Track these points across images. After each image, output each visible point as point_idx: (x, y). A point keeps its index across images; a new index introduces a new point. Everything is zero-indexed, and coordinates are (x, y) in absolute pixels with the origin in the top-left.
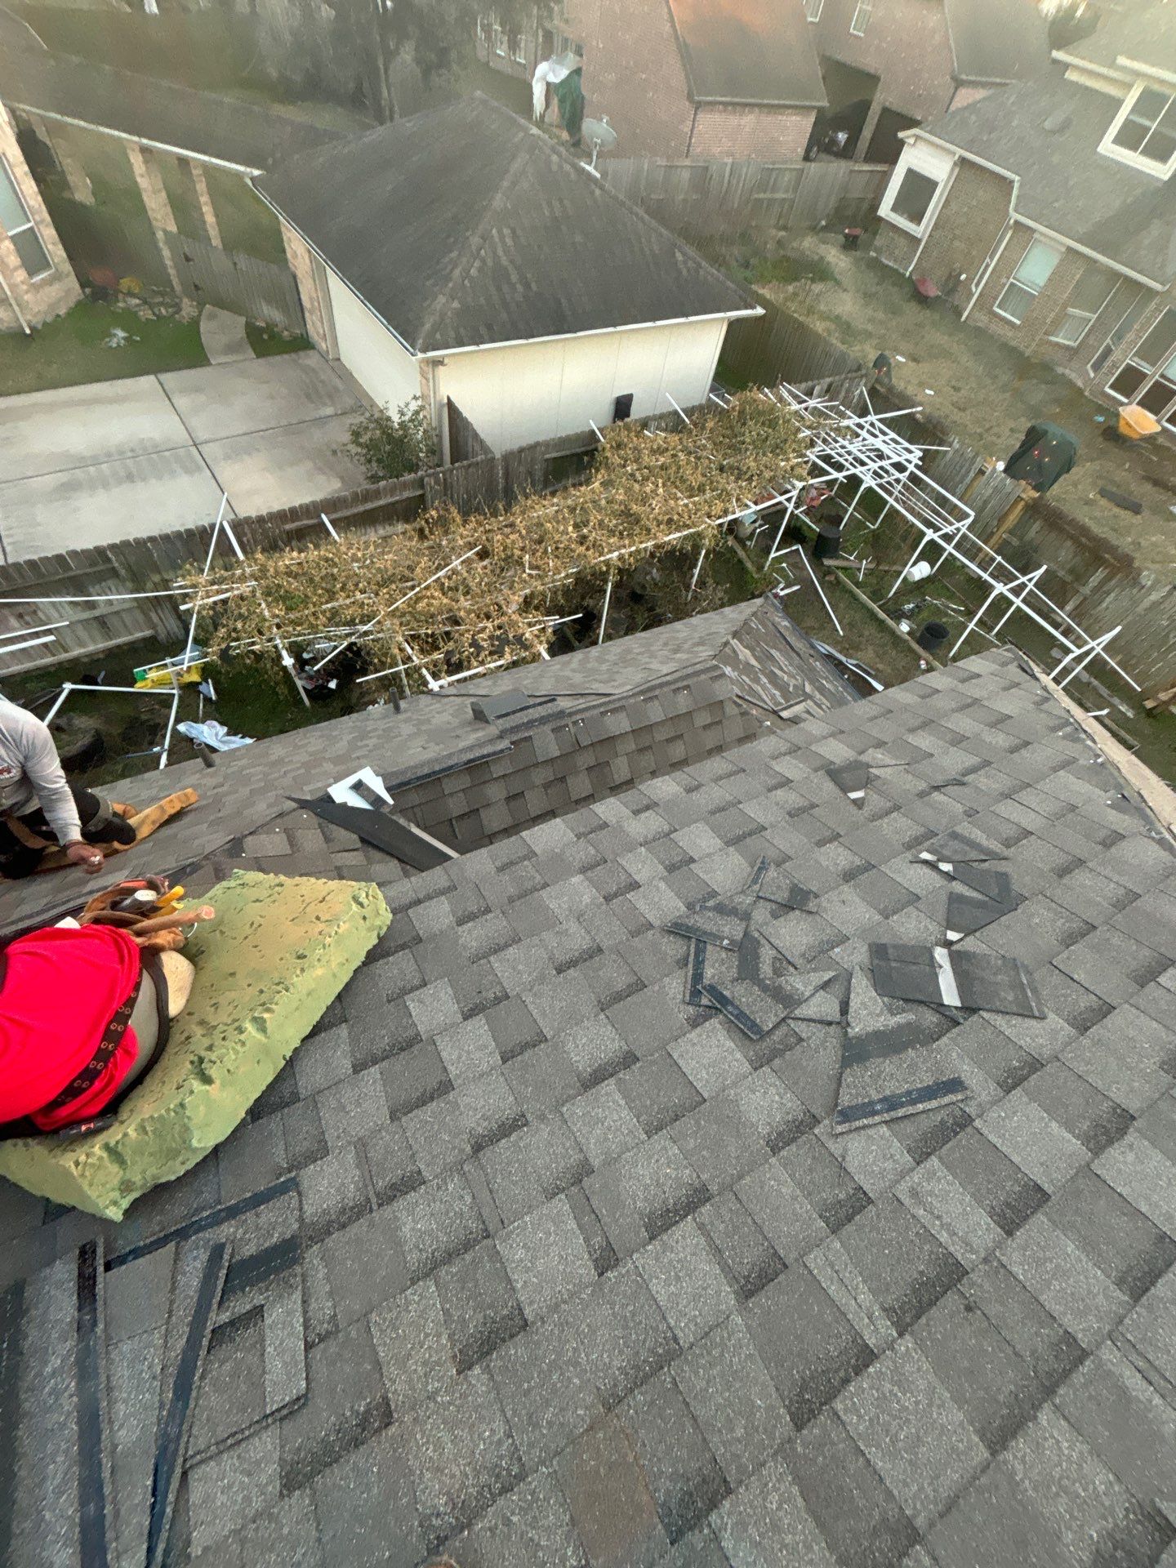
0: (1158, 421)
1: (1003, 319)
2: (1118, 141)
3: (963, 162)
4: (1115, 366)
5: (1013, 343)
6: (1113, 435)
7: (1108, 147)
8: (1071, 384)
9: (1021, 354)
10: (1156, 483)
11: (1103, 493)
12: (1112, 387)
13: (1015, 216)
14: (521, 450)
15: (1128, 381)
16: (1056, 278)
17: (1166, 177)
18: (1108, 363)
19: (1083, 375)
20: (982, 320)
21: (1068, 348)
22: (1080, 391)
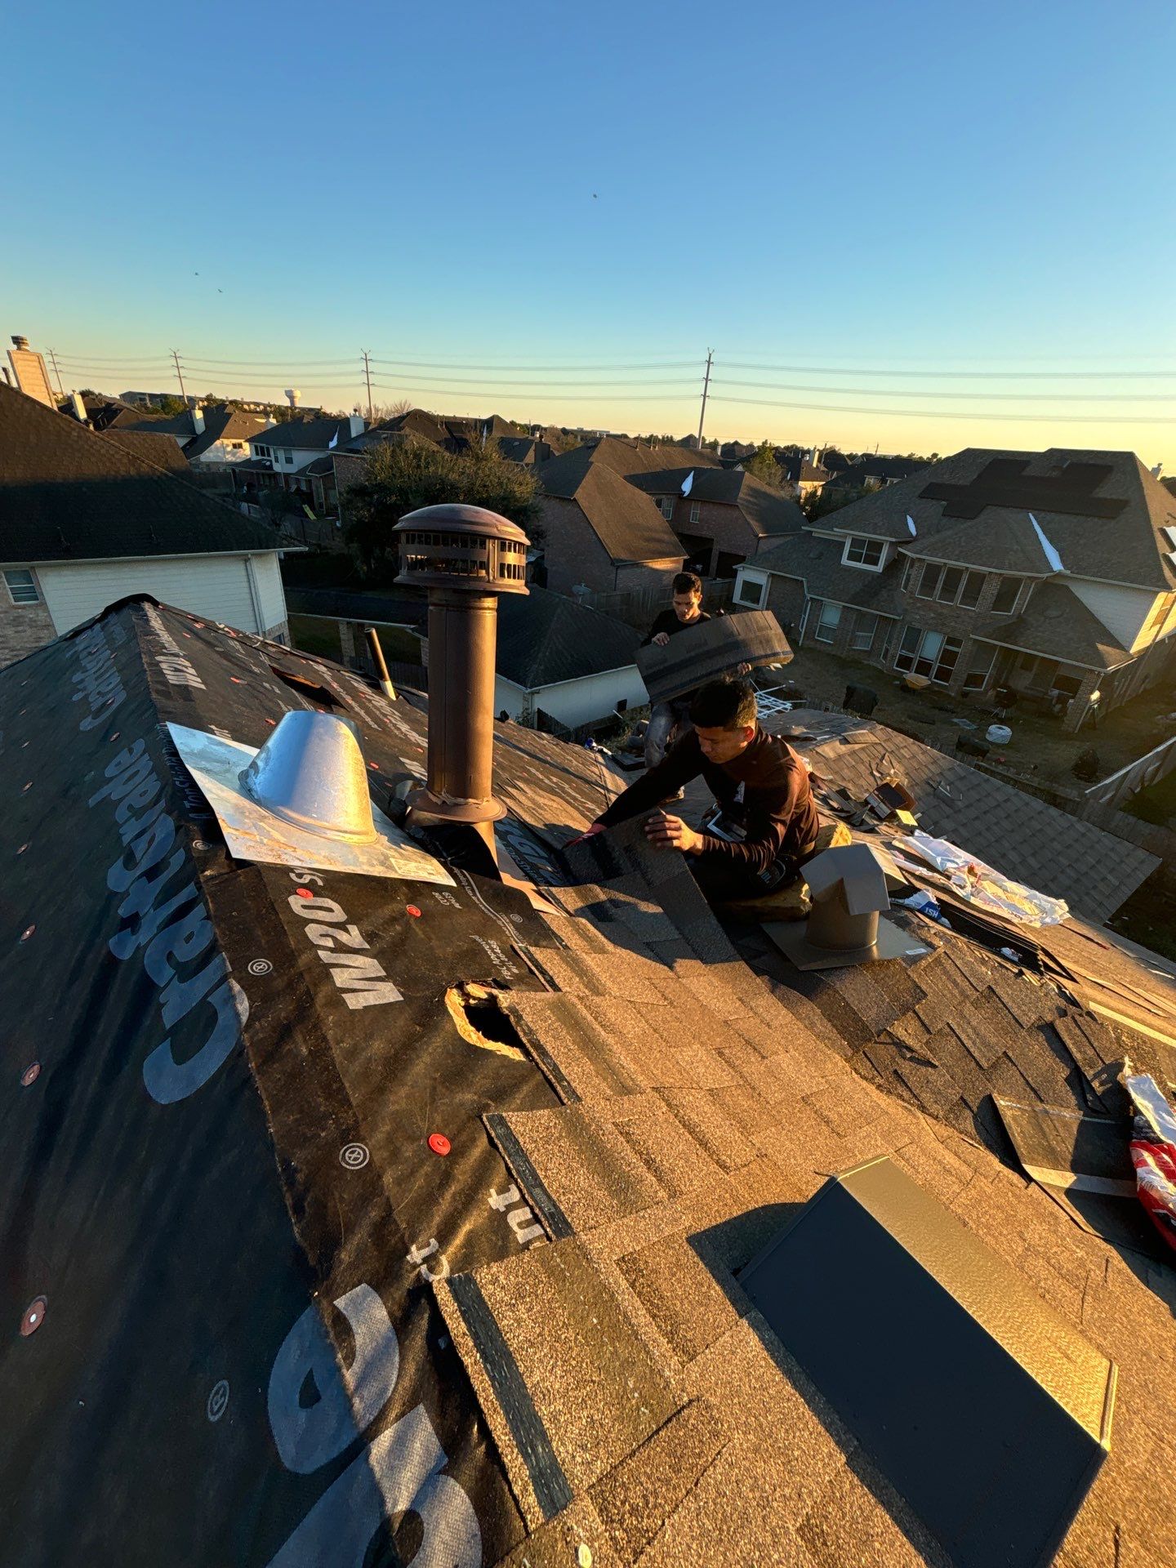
0: (930, 679)
1: (823, 642)
2: (849, 558)
3: (772, 575)
4: (893, 656)
5: (833, 653)
6: (905, 688)
7: (845, 561)
8: (876, 669)
9: (840, 658)
10: (941, 709)
11: (910, 717)
12: (897, 666)
13: (809, 596)
14: (583, 727)
15: (905, 663)
16: (843, 619)
17: (881, 571)
18: (889, 655)
19: (879, 663)
20: (812, 644)
21: (866, 651)
22: (881, 672)
